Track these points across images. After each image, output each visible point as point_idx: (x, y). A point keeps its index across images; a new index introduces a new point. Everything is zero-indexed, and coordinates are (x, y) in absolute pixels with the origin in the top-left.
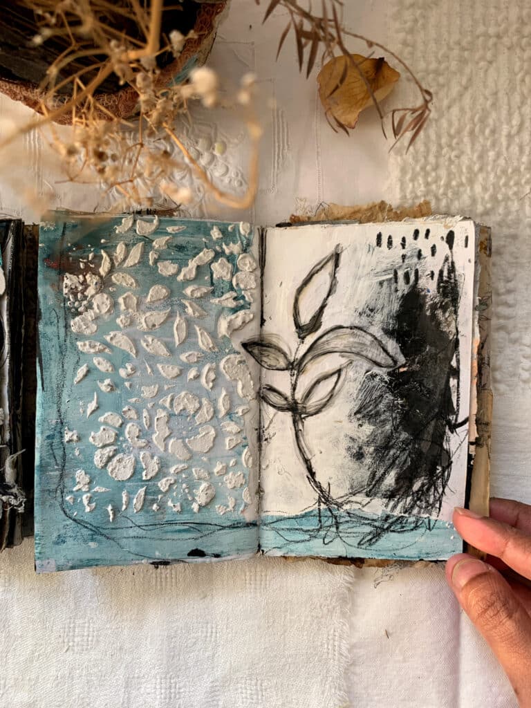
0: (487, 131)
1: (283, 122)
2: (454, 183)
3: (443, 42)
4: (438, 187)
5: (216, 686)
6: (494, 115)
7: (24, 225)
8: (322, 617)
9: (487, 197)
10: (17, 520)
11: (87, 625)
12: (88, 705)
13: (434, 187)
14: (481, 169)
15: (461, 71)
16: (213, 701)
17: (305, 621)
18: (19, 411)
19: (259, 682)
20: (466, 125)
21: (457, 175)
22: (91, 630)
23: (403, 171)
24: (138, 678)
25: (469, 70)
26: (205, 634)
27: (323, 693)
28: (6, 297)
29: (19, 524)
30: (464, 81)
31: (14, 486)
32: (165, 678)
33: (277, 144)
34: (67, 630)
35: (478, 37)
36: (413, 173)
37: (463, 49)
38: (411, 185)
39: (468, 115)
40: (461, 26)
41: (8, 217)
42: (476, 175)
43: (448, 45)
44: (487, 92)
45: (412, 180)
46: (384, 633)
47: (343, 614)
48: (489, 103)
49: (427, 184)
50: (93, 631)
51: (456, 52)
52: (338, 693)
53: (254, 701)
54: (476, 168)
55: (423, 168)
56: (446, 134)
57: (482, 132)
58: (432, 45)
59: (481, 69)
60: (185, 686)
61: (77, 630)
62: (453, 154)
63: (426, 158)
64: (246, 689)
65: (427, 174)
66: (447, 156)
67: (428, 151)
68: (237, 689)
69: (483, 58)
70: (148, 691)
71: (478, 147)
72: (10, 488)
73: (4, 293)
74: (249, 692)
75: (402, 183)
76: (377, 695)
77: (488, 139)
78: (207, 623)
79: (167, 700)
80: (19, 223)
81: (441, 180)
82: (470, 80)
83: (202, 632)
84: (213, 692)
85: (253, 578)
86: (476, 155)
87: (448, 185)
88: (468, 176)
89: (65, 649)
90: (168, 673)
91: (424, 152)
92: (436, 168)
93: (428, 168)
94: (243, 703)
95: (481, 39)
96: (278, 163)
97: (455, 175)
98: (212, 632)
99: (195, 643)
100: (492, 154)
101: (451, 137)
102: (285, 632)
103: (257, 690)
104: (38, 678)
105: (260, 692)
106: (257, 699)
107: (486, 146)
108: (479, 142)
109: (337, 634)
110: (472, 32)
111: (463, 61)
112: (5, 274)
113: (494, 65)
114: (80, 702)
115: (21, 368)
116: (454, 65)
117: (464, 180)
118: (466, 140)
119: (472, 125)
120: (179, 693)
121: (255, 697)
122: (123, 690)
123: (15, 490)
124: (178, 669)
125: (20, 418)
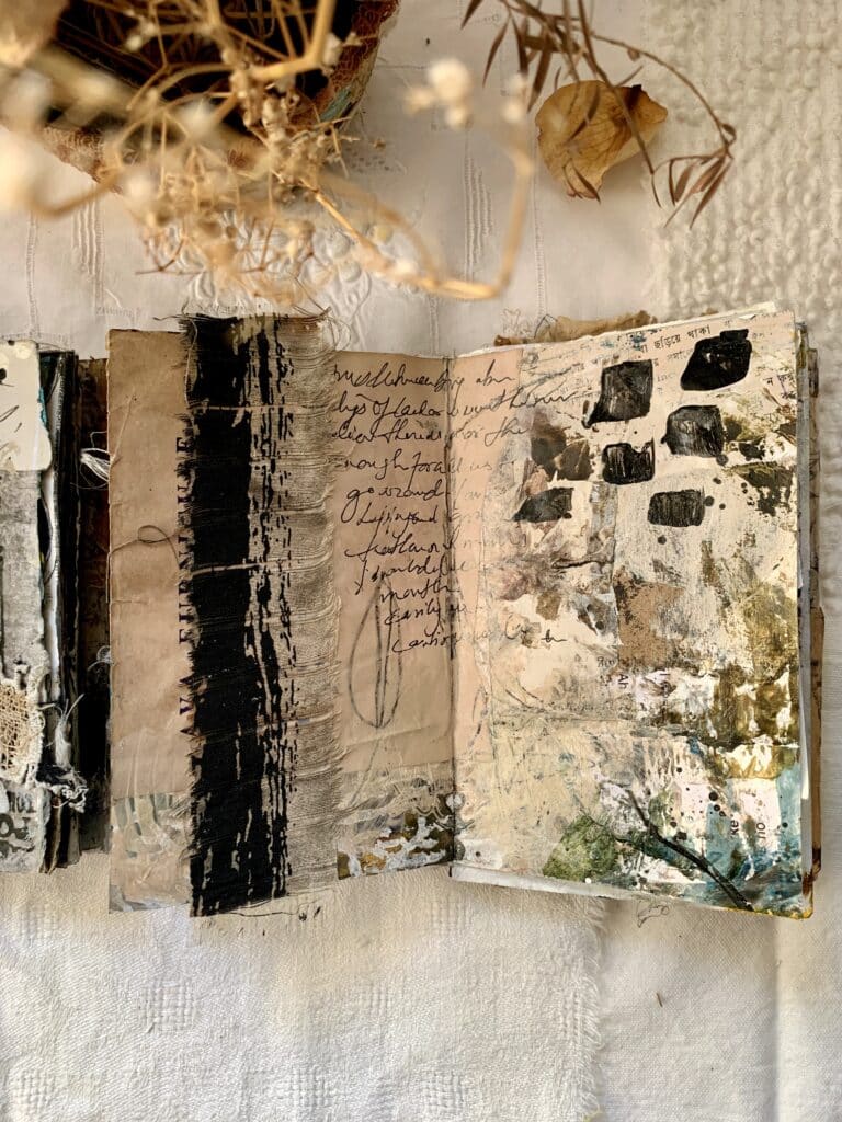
0: (807, 198)
1: (482, 191)
2: (755, 281)
3: (734, 60)
4: (731, 289)
5: (387, 1086)
6: (817, 172)
7: (78, 361)
8: (555, 974)
9: (808, 302)
10: (73, 824)
11: (181, 989)
12: (185, 1116)
13: (722, 288)
14: (798, 259)
15: (763, 104)
16: (382, 1109)
17: (528, 981)
18: (74, 652)
19: (456, 1078)
20: (772, 189)
21: (759, 269)
22: (188, 996)
23: (674, 263)
24: (264, 1072)
25: (776, 102)
26: (368, 1003)
27: (558, 1095)
28: (53, 473)
29: (76, 830)
30: (769, 119)
31: (69, 770)
32: (307, 1073)
33: (472, 225)
34: (150, 998)
35: (790, 50)
36: (689, 267)
37: (767, 69)
38: (686, 286)
39: (776, 172)
40: (763, 33)
41: (53, 349)
42: (790, 267)
43: (742, 63)
44: (805, 137)
45: (689, 278)
46: (654, 998)
47: (589, 969)
48: (809, 153)
49: (712, 284)
50: (192, 1000)
51: (755, 73)
52: (582, 1094)
53: (448, 1109)
54: (790, 256)
55: (705, 259)
56: (741, 204)
57: (799, 198)
58: (717, 65)
59: (795, 99)
60: (337, 1086)
61: (165, 998)
62: (754, 235)
63: (709, 243)
64: (435, 1089)
65: (711, 268)
66: (744, 239)
67: (712, 233)
68: (420, 1090)
69: (797, 82)
70: (280, 1093)
71: (793, 224)
72: (61, 772)
73: (50, 467)
74: (440, 1094)
75: (673, 282)
76: (647, 1097)
77: (807, 210)
78: (372, 985)
79: (310, 1108)
80: (71, 358)
81: (734, 278)
82: (778, 118)
83: (364, 999)
84: (382, 1094)
85: (443, 912)
86: (790, 236)
87: (745, 285)
88: (778, 269)
89: (147, 1030)
90: (312, 1064)
91: (707, 233)
92: (726, 257)
93: (714, 258)
94: (430, 1111)
95: (795, 52)
96: (474, 255)
97: (756, 269)
98: (380, 1000)
99: (353, 1017)
100: (815, 234)
101: (749, 208)
102: (496, 997)
103: (452, 1090)
104: (104, 1074)
105: (458, 1095)
106: (454, 1105)
107: (805, 220)
108: (795, 215)
109: (577, 1000)
110: (780, 41)
111: (766, 88)
112: (50, 437)
113: (816, 93)
114: (173, 1112)
115: (76, 585)
116: (752, 94)
117: (770, 275)
118: (773, 212)
119: (783, 189)
120: (329, 1096)
121: (449, 1102)
122: (240, 1092)
123: (70, 776)
124: (327, 1056)
125: (74, 663)
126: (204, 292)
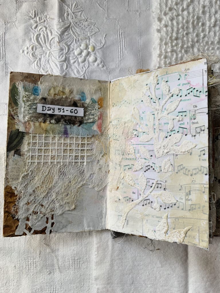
1: (122, 37)
33: (119, 47)
96: (120, 56)
126: (38, 66)
